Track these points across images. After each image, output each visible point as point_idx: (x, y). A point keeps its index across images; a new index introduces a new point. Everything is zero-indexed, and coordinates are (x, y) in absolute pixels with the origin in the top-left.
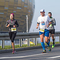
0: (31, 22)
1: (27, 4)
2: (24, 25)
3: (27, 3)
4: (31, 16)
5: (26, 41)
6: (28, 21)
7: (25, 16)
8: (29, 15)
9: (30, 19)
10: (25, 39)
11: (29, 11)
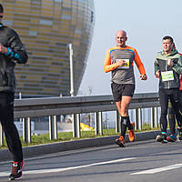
0: (83, 65)
1: (71, 9)
2: (63, 72)
3: (70, 6)
4: (81, 44)
5: (70, 121)
6: (74, 62)
7: (66, 45)
8: (77, 43)
9: (79, 55)
10: (65, 116)
11: (76, 31)
